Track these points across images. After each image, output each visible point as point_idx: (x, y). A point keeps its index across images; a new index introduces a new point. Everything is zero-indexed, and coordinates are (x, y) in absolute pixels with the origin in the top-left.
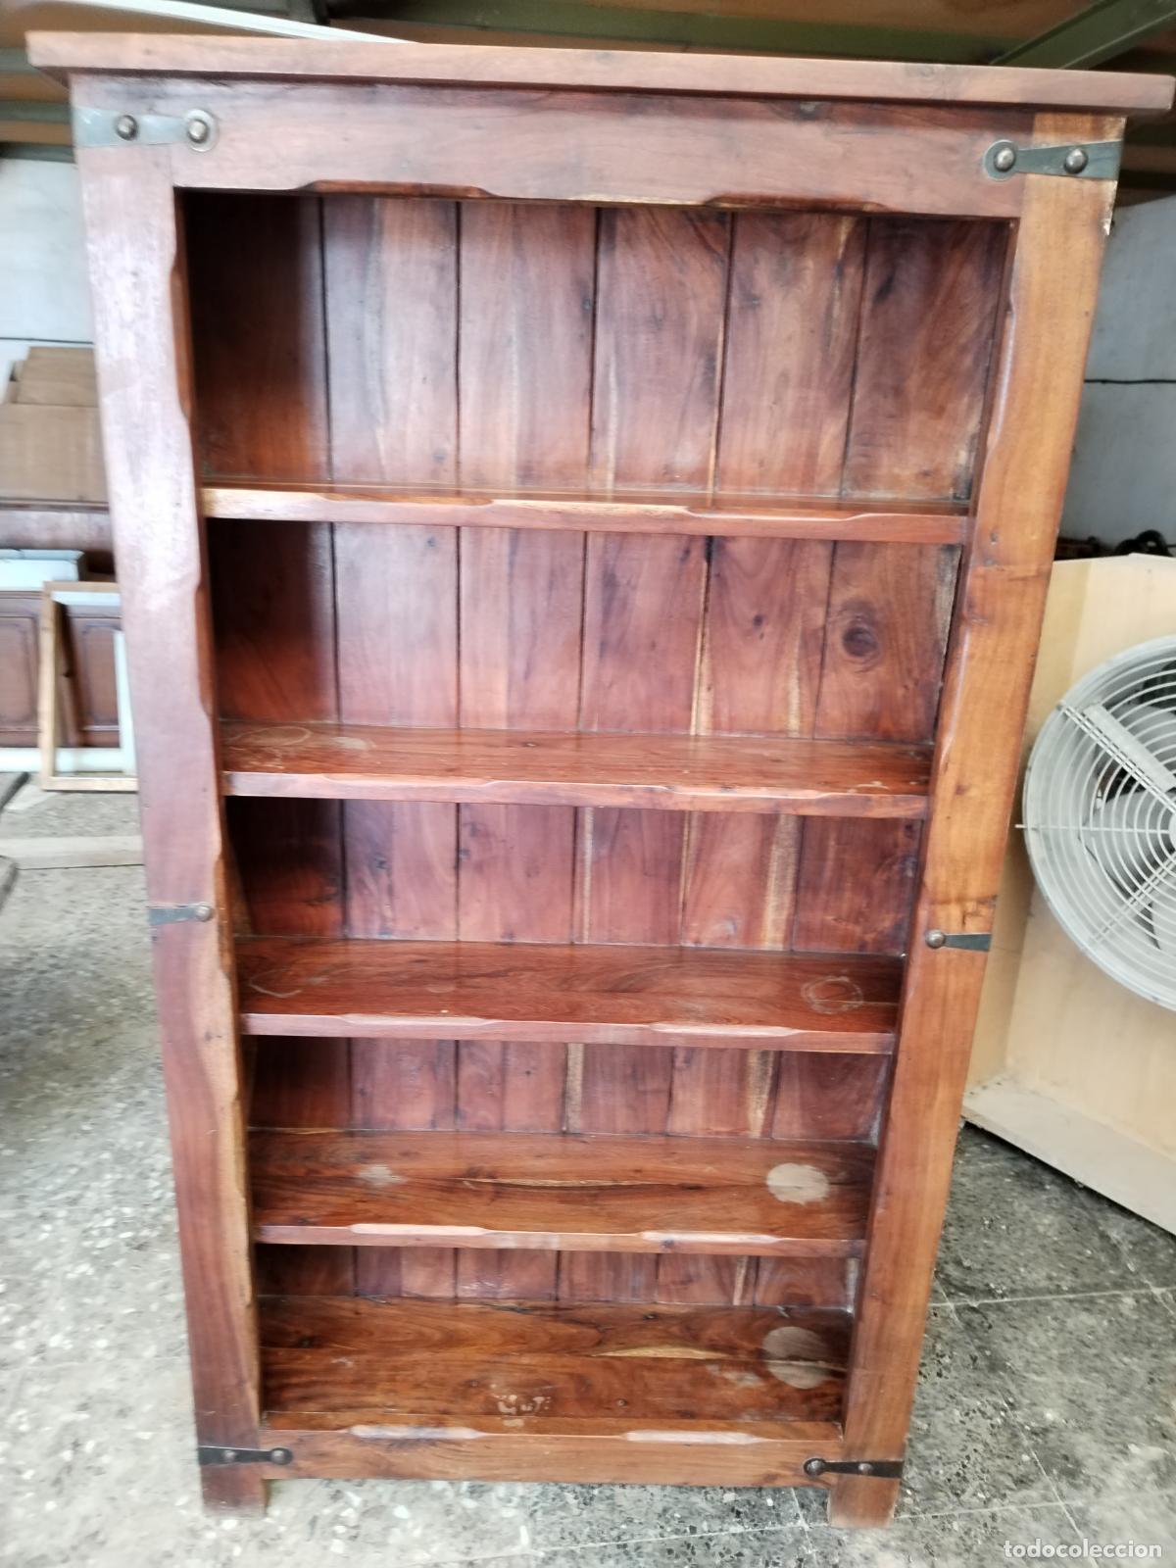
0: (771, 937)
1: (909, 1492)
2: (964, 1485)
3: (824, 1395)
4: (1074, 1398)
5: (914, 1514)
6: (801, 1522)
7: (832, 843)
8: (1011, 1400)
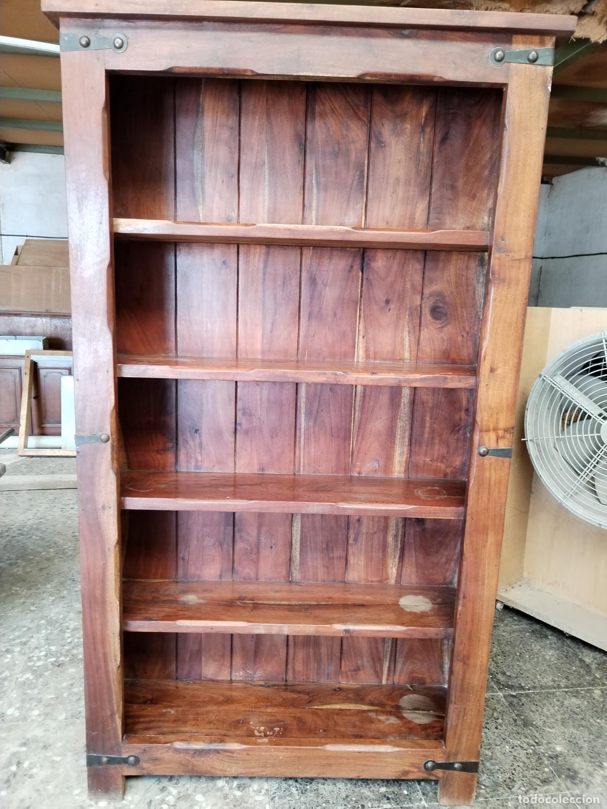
0: (398, 471)
1: (483, 787)
2: (513, 783)
3: (434, 727)
4: (571, 740)
5: (486, 798)
6: (423, 803)
7: (428, 419)
8: (537, 741)
